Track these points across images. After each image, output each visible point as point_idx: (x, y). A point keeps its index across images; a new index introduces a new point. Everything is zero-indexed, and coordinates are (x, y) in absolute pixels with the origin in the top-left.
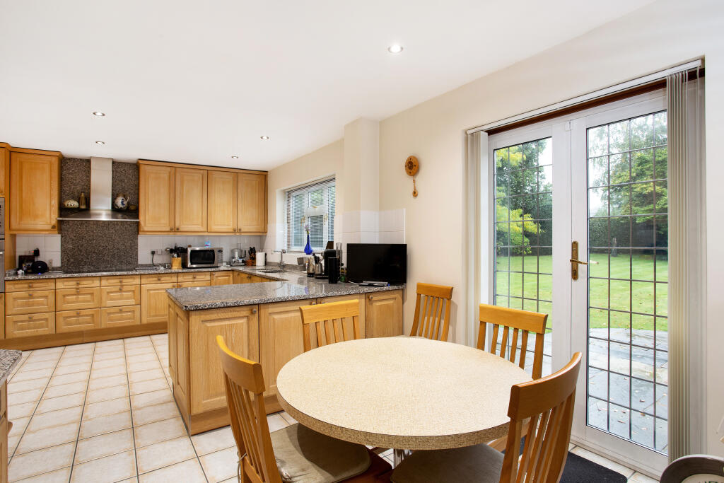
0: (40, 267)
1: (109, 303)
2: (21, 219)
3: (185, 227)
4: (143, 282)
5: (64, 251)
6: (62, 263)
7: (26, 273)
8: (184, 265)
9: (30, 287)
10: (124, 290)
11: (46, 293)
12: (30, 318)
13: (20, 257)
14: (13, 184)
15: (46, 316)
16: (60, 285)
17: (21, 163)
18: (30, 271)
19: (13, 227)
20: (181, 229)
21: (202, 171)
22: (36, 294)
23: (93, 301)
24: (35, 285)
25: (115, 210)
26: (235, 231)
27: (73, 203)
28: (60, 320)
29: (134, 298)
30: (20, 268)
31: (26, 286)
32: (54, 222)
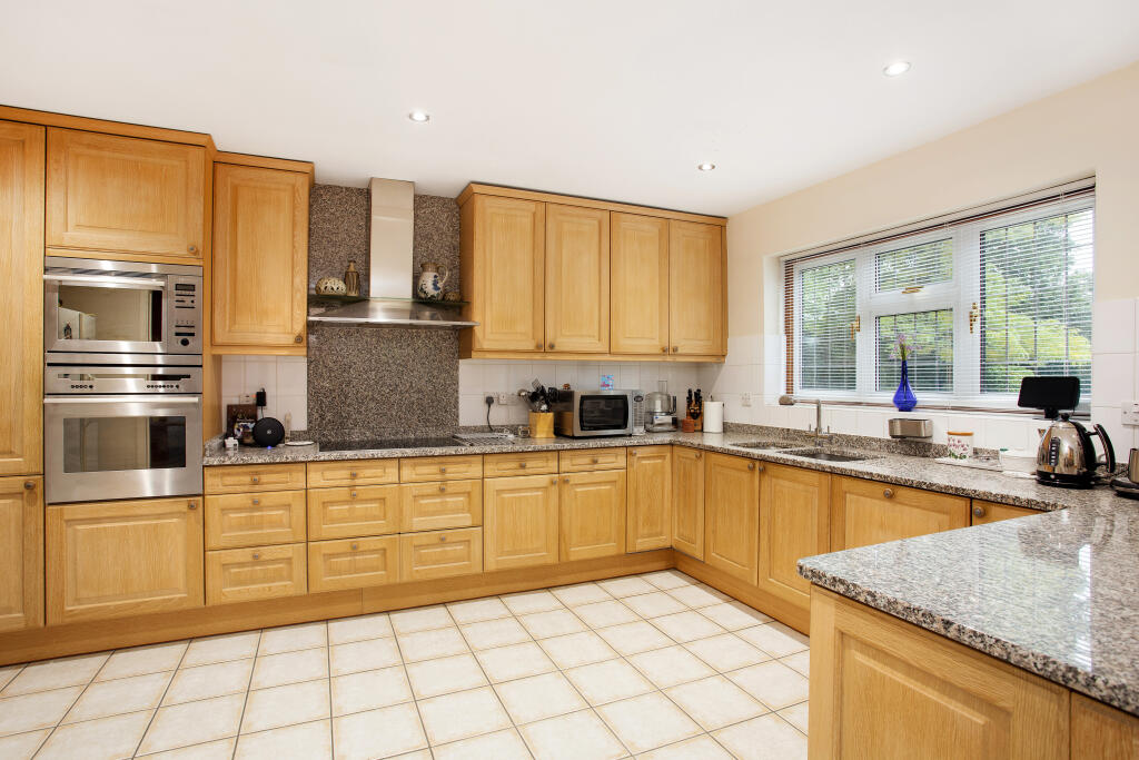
0: (269, 432)
1: (418, 522)
2: (234, 322)
3: (563, 343)
4: (487, 473)
5: (314, 395)
6: (310, 422)
7: (242, 443)
8: (559, 431)
9: (255, 483)
10: (449, 490)
11: (287, 497)
12: (255, 557)
13: (230, 407)
14: (218, 236)
15: (287, 551)
16: (317, 477)
17: (235, 189)
18: (249, 440)
19: (219, 340)
20: (557, 348)
21: (598, 213)
22: (267, 499)
23: (385, 518)
24: (265, 478)
25: (421, 301)
26: (665, 351)
27: (336, 285)
28: (317, 562)
29: (469, 511)
30: (230, 433)
31: (247, 479)
32: (300, 327)
